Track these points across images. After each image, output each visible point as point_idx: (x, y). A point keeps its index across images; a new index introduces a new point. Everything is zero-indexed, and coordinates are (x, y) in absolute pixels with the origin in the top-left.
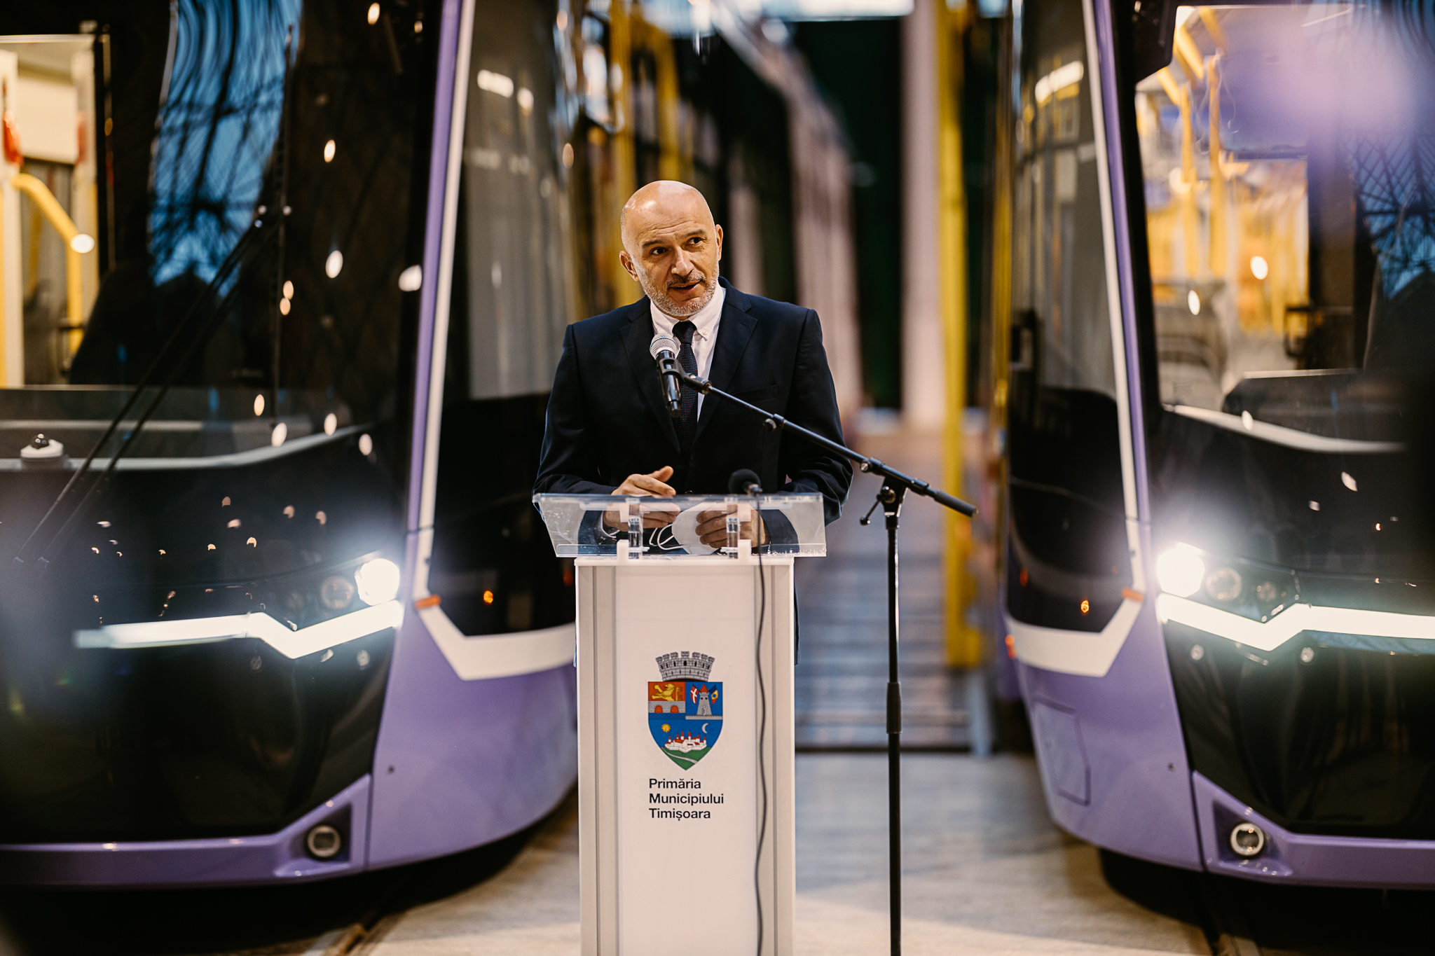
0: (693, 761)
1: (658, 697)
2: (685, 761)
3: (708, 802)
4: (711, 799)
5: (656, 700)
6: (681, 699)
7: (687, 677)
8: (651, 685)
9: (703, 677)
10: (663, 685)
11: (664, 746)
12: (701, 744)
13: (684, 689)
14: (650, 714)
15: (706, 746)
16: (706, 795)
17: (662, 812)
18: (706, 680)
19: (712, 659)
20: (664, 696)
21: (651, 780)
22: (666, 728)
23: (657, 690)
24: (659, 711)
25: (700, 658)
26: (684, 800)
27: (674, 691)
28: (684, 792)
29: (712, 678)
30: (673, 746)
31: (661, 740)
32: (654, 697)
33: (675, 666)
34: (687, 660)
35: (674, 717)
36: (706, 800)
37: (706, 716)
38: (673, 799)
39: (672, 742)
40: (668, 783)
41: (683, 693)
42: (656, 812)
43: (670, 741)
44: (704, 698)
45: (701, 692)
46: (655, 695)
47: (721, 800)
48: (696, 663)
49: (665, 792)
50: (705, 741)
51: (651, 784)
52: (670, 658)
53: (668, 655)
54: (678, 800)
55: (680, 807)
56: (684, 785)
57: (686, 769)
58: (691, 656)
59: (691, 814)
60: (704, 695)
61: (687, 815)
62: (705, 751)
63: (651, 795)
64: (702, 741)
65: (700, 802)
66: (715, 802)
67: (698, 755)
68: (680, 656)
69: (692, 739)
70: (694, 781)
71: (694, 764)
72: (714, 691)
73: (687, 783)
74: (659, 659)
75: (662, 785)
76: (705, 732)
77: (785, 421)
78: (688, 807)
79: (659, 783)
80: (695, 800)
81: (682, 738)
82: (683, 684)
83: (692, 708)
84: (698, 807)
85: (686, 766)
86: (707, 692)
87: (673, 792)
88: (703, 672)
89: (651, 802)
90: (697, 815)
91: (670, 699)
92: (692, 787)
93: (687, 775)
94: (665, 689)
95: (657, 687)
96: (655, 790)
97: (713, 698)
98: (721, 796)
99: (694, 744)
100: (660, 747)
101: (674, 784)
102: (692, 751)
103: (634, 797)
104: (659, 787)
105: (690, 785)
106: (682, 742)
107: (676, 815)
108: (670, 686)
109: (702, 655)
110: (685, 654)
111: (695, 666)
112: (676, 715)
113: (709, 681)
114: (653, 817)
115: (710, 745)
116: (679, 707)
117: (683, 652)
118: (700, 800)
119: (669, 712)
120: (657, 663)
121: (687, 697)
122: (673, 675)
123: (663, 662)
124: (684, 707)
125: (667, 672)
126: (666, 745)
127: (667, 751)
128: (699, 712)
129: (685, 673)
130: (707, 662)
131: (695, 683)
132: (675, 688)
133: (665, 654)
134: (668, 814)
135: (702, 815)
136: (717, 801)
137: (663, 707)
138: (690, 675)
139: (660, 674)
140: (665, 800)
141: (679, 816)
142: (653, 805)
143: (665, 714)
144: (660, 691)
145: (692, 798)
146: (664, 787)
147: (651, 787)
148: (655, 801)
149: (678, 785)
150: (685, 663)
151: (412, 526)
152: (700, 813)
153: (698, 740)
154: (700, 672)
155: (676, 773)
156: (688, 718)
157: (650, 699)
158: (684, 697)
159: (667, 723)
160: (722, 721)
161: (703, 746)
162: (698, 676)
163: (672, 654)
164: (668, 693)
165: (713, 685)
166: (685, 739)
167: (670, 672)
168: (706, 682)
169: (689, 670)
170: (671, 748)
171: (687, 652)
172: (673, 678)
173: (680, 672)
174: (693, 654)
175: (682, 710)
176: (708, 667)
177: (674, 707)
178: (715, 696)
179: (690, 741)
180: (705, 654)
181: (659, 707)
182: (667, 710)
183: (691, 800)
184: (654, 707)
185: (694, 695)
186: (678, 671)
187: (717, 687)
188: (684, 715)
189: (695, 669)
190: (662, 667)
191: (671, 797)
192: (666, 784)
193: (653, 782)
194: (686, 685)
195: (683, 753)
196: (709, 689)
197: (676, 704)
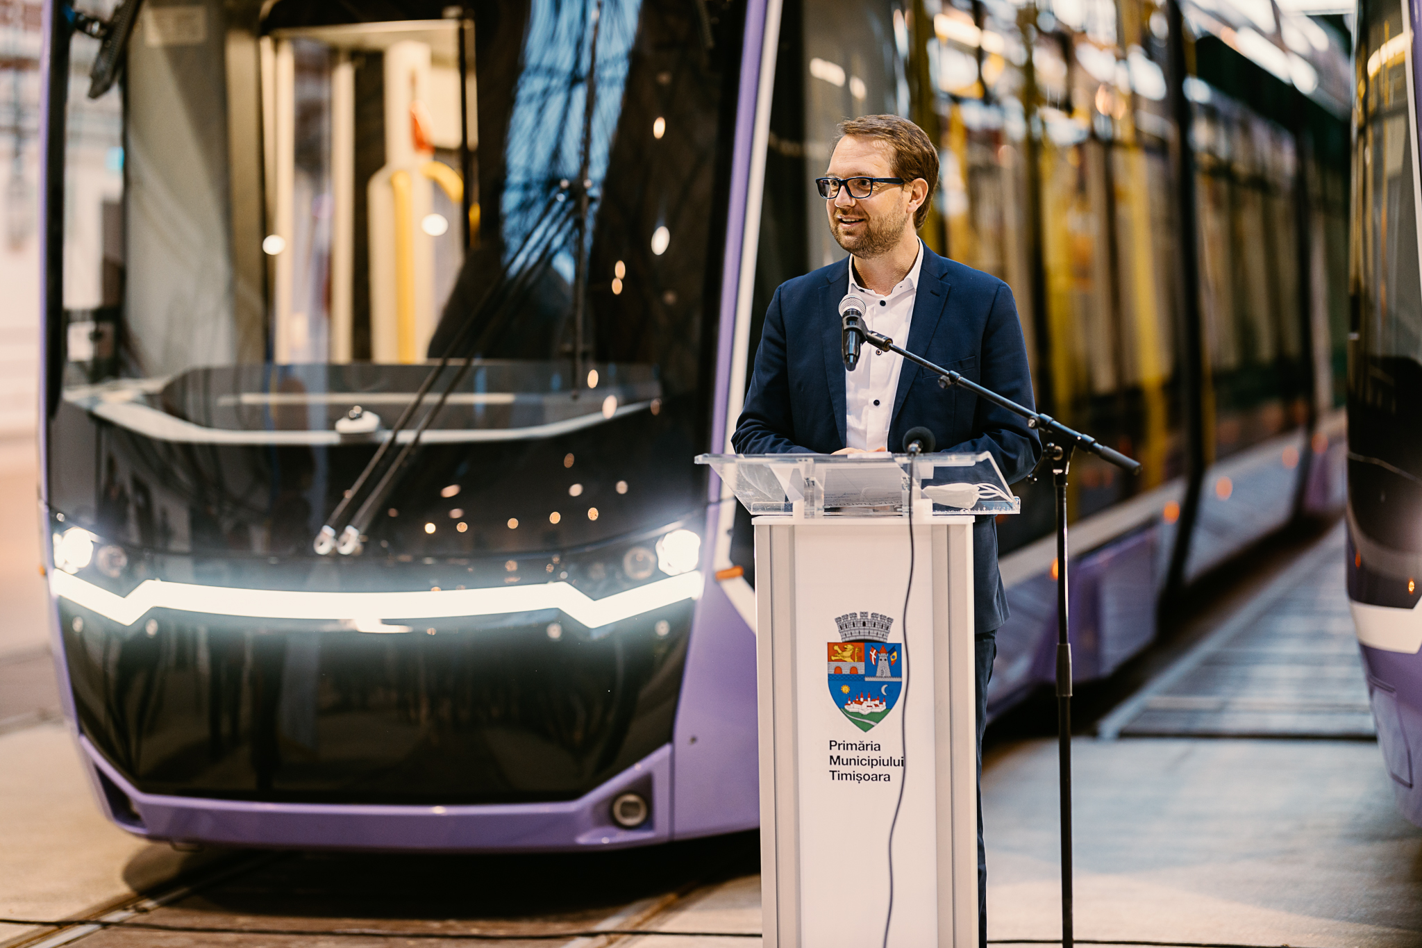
0: (872, 723)
1: (837, 658)
2: (864, 723)
3: (888, 765)
4: (891, 762)
5: (836, 661)
6: (860, 660)
7: (866, 638)
8: (830, 645)
9: (882, 638)
10: (842, 646)
11: (844, 708)
12: (880, 706)
13: (863, 649)
14: (829, 675)
15: (885, 708)
16: (886, 758)
17: (842, 775)
18: (885, 641)
19: (888, 620)
20: (843, 657)
21: (831, 742)
22: (846, 689)
23: (837, 651)
24: (838, 671)
25: (879, 619)
26: (864, 762)
27: (853, 652)
28: (863, 755)
29: (891, 639)
30: (853, 707)
31: (841, 701)
32: (833, 658)
33: (854, 626)
34: (866, 620)
35: (853, 678)
36: (886, 763)
37: (885, 677)
38: (853, 761)
39: (852, 703)
40: (847, 745)
41: (862, 654)
42: (836, 774)
43: (849, 702)
44: (883, 659)
45: (880, 653)
46: (834, 656)
47: (901, 763)
48: (875, 624)
49: (845, 755)
50: (884, 703)
51: (831, 746)
52: (849, 619)
53: (847, 615)
54: (858, 762)
55: (861, 770)
56: (864, 747)
57: (866, 731)
58: (869, 617)
59: (871, 777)
60: (883, 656)
61: (867, 777)
62: (884, 714)
63: (831, 757)
64: (881, 703)
65: (880, 765)
66: (895, 765)
67: (877, 717)
68: (859, 617)
69: (871, 700)
70: (874, 744)
71: (873, 726)
72: (893, 652)
73: (867, 745)
74: (838, 620)
75: (842, 747)
76: (885, 694)
77: (961, 378)
78: (867, 770)
79: (839, 745)
80: (875, 762)
81: (862, 700)
82: (861, 645)
83: (871, 670)
84: (878, 770)
85: (866, 728)
86: (886, 653)
87: (852, 754)
88: (882, 633)
89: (831, 764)
90: (877, 777)
91: (849, 660)
92: (872, 750)
93: (867, 737)
94: (844, 650)
95: (836, 648)
96: (835, 752)
97: (892, 660)
98: (901, 759)
99: (874, 706)
100: (840, 708)
101: (854, 746)
102: (871, 713)
103: (814, 759)
104: (839, 749)
105: (869, 747)
106: (861, 703)
107: (856, 778)
108: (850, 647)
109: (881, 616)
110: (864, 614)
111: (874, 626)
112: (855, 676)
113: (888, 642)
114: (833, 779)
115: (889, 707)
116: (859, 668)
117: (862, 613)
118: (880, 762)
119: (849, 673)
121: (865, 658)
122: (852, 636)
123: (843, 623)
124: (864, 668)
125: (846, 633)
126: (846, 707)
127: (846, 713)
128: (878, 673)
129: (864, 634)
130: (886, 623)
131: (873, 644)
132: (854, 649)
133: (844, 614)
134: (849, 776)
135: (882, 778)
136: (897, 763)
137: (843, 668)
138: (869, 635)
139: (839, 634)
140: (845, 762)
141: (859, 779)
142: (834, 767)
143: (844, 675)
144: (840, 651)
145: (872, 760)
146: (844, 749)
147: (831, 749)
148: (835, 763)
149: (858, 747)
150: (864, 624)
151: (713, 497)
152: (880, 776)
153: (877, 702)
154: (879, 632)
155: (855, 735)
156: (867, 679)
157: (830, 660)
158: (863, 658)
159: (847, 685)
160: (901, 683)
161: (882, 707)
162: (877, 636)
163: (851, 614)
164: (847, 654)
165: (892, 647)
166: (864, 700)
167: (849, 632)
168: (885, 643)
169: (868, 631)
170: (851, 710)
171: (866, 613)
172: (852, 639)
173: (859, 633)
174: (872, 614)
175: (861, 671)
176: (887, 628)
177: (854, 669)
178: (894, 657)
179: (869, 702)
180: (884, 614)
181: (838, 668)
182: (846, 671)
183: (871, 763)
184: (833, 668)
185: (874, 656)
186: (857, 631)
187: (896, 648)
188: (863, 676)
189: (874, 630)
190: (841, 628)
191: (851, 760)
192: (846, 747)
193: (833, 743)
194: (865, 646)
195: (862, 715)
196: (888, 651)
197: (855, 665)
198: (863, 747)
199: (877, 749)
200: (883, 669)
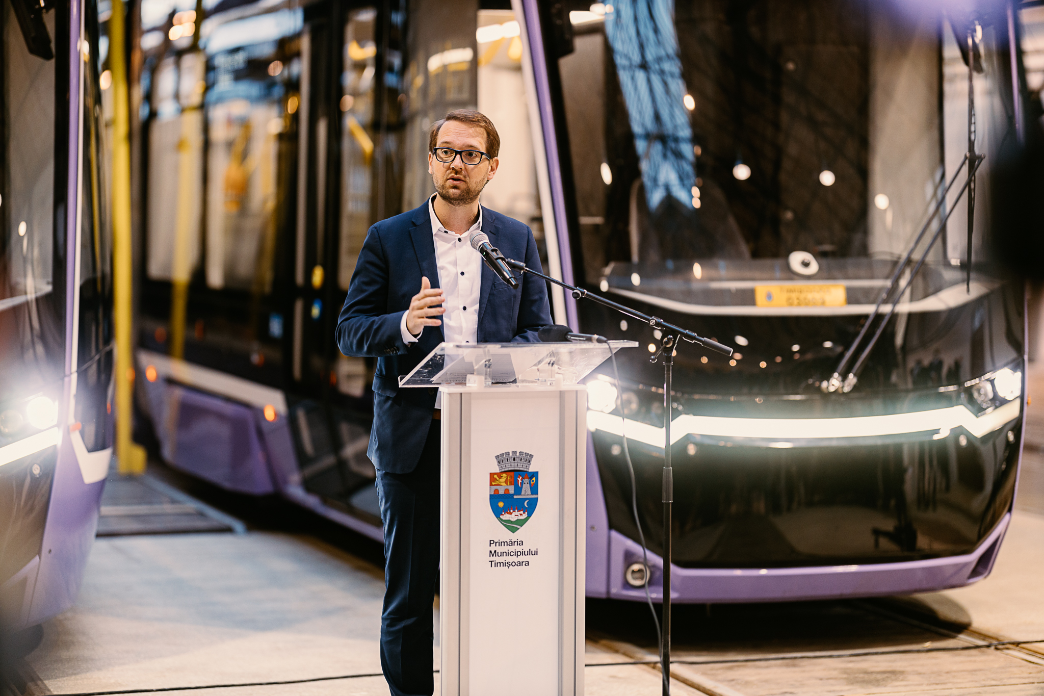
0: (518, 527)
1: (496, 483)
2: (512, 527)
3: (528, 555)
4: (530, 553)
5: (495, 485)
6: (511, 484)
7: (515, 469)
8: (492, 475)
9: (526, 468)
10: (499, 475)
11: (500, 517)
12: (524, 515)
13: (513, 477)
14: (490, 495)
15: (527, 516)
16: (526, 550)
17: (497, 563)
18: (528, 470)
19: (531, 456)
20: (500, 482)
21: (490, 541)
22: (501, 504)
23: (496, 478)
24: (496, 492)
25: (524, 455)
26: (512, 554)
27: (507, 479)
28: (512, 549)
29: (532, 469)
30: (506, 517)
31: (497, 512)
32: (493, 483)
33: (508, 461)
34: (515, 457)
35: (506, 497)
36: (526, 554)
37: (527, 495)
38: (505, 554)
39: (505, 514)
40: (501, 542)
41: (512, 480)
42: (493, 563)
43: (503, 513)
45: (524, 479)
46: (494, 482)
47: (536, 553)
48: (521, 459)
49: (499, 549)
50: (526, 513)
51: (490, 544)
52: (505, 456)
53: (503, 454)
54: (508, 554)
55: (510, 559)
57: (513, 533)
58: (518, 454)
59: (517, 563)
60: (526, 481)
61: (514, 564)
62: (526, 520)
63: (491, 552)
64: (524, 513)
65: (523, 555)
66: (532, 555)
67: (521, 523)
68: (511, 455)
69: (518, 511)
70: (519, 541)
71: (519, 529)
72: (533, 478)
73: (514, 542)
74: (497, 457)
75: (498, 544)
76: (527, 506)
78: (514, 559)
79: (496, 543)
80: (519, 553)
81: (512, 511)
82: (512, 473)
83: (518, 490)
84: (522, 558)
85: (513, 530)
86: (528, 479)
87: (505, 549)
88: (526, 465)
89: (490, 556)
90: (520, 564)
91: (504, 484)
92: (517, 545)
93: (514, 537)
94: (500, 477)
95: (495, 476)
96: (493, 548)
97: (532, 483)
98: (536, 550)
99: (519, 515)
100: (497, 518)
101: (506, 543)
102: (518, 520)
103: (478, 553)
104: (496, 546)
105: (516, 543)
106: (511, 514)
107: (506, 564)
108: (504, 475)
109: (525, 453)
110: (514, 453)
111: (521, 461)
112: (508, 495)
113: (530, 471)
114: (491, 566)
115: (529, 516)
116: (510, 490)
117: (513, 452)
118: (523, 553)
119: (503, 493)
120: (496, 460)
121: (514, 483)
122: (506, 468)
123: (500, 459)
124: (513, 490)
125: (502, 466)
126: (501, 517)
127: (501, 521)
128: (523, 493)
129: (514, 466)
130: (528, 458)
131: (520, 473)
132: (507, 477)
133: (501, 453)
134: (502, 564)
135: (524, 563)
136: (533, 553)
137: (499, 490)
138: (517, 467)
139: (498, 467)
140: (499, 555)
141: (509, 565)
142: (492, 558)
143: (500, 495)
144: (498, 479)
145: (517, 552)
147: (490, 546)
148: (493, 556)
149: (508, 543)
150: (514, 459)
152: (522, 562)
153: (522, 512)
154: (524, 465)
155: (507, 535)
156: (515, 497)
157: (491, 485)
159: (502, 501)
160: (537, 498)
161: (525, 516)
162: (522, 467)
163: (505, 453)
164: (503, 480)
165: (532, 474)
167: (504, 465)
168: (528, 472)
169: (516, 464)
170: (504, 519)
171: (516, 452)
174: (520, 452)
175: (512, 491)
176: (529, 462)
177: (507, 490)
178: (533, 481)
179: (517, 513)
180: (527, 452)
181: (496, 490)
182: (502, 492)
183: (517, 554)
184: (493, 490)
185: (520, 481)
186: (510, 464)
187: (535, 475)
188: (513, 495)
189: (520, 463)
190: (499, 462)
191: (503, 553)
192: (500, 544)
193: (492, 542)
194: (514, 474)
195: (512, 522)
196: (529, 477)
197: (508, 488)
198: (512, 543)
199: (521, 544)
200: (526, 489)
